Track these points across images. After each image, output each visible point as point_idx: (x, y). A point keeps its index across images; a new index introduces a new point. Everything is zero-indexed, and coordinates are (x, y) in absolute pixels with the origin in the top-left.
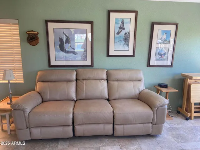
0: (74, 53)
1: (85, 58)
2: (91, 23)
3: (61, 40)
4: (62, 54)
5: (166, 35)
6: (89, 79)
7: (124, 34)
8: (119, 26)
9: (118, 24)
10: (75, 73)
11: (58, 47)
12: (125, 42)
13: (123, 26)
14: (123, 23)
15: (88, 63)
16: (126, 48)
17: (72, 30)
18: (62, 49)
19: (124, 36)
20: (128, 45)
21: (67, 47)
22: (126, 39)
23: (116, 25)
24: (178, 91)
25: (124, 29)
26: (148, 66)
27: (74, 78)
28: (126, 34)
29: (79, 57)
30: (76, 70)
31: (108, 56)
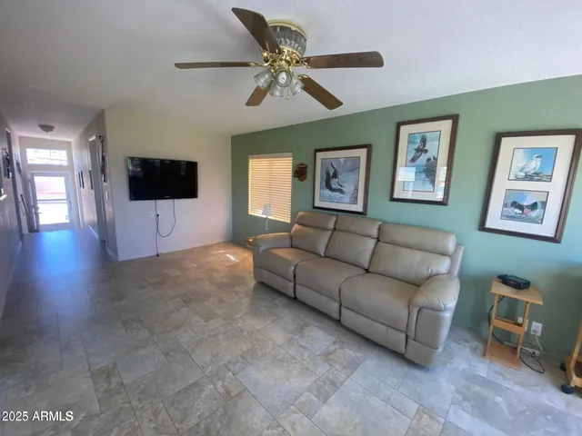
0: (341, 191)
1: (354, 201)
2: (368, 147)
3: (328, 174)
4: (328, 192)
5: (539, 159)
6: (349, 232)
7: (425, 162)
8: (416, 146)
9: (414, 143)
10: (335, 219)
11: (324, 183)
12: (427, 176)
13: (424, 146)
14: (424, 141)
15: (359, 208)
16: (429, 187)
17: (341, 160)
18: (328, 186)
19: (426, 165)
20: (433, 182)
21: (334, 183)
22: (430, 171)
23: (410, 145)
24: (541, 303)
25: (426, 151)
26: (480, 230)
27: (331, 226)
28: (429, 160)
29: (347, 198)
30: (337, 216)
31: (393, 199)
